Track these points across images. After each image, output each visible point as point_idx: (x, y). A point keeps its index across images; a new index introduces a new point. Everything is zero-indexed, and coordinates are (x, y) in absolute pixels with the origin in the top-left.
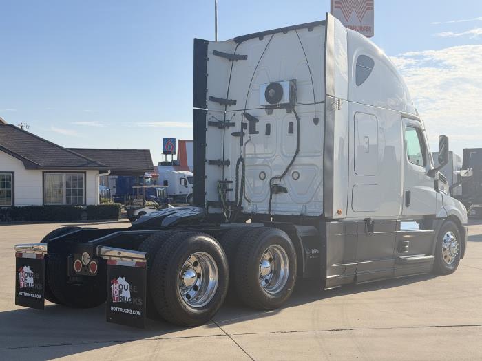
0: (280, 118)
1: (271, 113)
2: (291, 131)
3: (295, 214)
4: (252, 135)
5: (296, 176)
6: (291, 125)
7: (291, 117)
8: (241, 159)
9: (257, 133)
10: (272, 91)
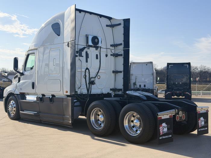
0: (92, 52)
1: (89, 49)
2: (97, 58)
3: (98, 93)
4: (80, 57)
5: (99, 77)
6: (97, 55)
7: (97, 52)
8: (87, 69)
9: (83, 56)
10: (96, 40)
